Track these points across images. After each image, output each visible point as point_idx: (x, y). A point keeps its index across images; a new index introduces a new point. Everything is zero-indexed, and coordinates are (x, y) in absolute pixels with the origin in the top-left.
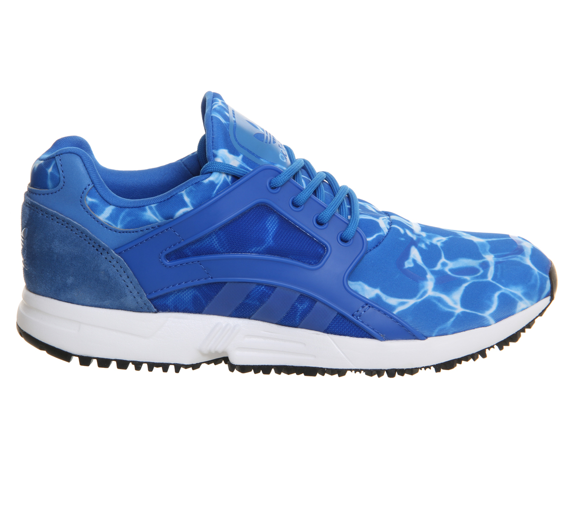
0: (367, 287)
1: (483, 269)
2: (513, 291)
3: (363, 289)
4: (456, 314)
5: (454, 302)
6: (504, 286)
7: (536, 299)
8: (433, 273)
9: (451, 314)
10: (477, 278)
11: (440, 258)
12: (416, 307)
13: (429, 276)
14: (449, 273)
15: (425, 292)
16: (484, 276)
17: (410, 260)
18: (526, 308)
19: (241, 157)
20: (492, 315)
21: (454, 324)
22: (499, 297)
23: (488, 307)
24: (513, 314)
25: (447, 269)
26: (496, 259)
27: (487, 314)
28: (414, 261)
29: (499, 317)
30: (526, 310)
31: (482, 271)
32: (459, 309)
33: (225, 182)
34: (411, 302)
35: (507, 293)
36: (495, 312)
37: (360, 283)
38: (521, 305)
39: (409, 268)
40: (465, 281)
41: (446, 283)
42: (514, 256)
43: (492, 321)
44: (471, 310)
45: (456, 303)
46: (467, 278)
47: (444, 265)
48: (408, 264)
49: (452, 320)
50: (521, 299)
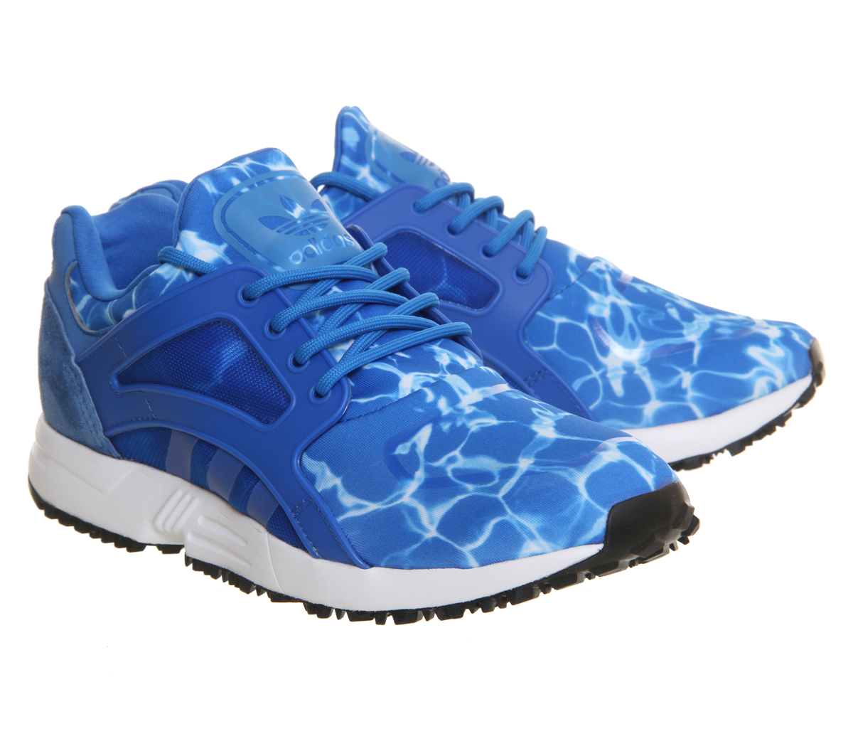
0: (328, 473)
1: (500, 479)
2: (523, 521)
3: (323, 473)
4: (424, 540)
5: (430, 520)
6: (513, 510)
7: (563, 541)
8: (428, 469)
9: (417, 537)
10: (484, 490)
11: (454, 448)
12: (375, 515)
13: (420, 474)
14: (450, 474)
15: (400, 497)
16: (496, 489)
17: (408, 444)
18: (541, 554)
19: (224, 246)
20: (475, 553)
21: (414, 555)
22: (497, 525)
23: (473, 538)
24: (513, 558)
25: (449, 469)
26: (532, 466)
27: (467, 549)
28: (414, 446)
29: (487, 557)
30: (540, 556)
31: (496, 481)
32: (431, 532)
33: (180, 279)
34: (372, 507)
35: (513, 522)
36: (480, 547)
37: (323, 464)
38: (530, 546)
39: (400, 455)
40: (464, 491)
41: (436, 487)
42: (563, 467)
43: (472, 561)
44: (448, 538)
45: (431, 523)
46: (470, 487)
47: (452, 460)
48: (402, 450)
49: (415, 547)
50: (532, 537)
